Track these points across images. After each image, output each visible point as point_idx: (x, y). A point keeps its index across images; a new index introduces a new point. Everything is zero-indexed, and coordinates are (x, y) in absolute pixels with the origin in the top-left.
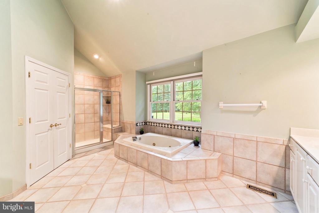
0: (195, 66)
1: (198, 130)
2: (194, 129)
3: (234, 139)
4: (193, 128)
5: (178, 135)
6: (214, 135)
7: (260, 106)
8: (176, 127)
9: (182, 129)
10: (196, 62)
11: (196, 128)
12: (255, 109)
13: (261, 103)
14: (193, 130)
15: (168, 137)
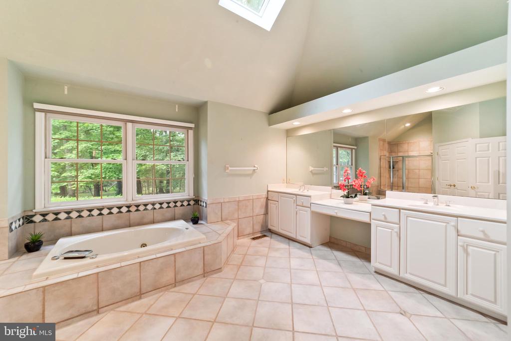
0: (177, 110)
1: (183, 204)
2: (177, 204)
3: (239, 201)
4: (175, 202)
5: (146, 220)
6: (221, 203)
7: (254, 170)
8: (142, 208)
9: (155, 209)
10: (178, 106)
11: (181, 201)
12: (251, 172)
13: (254, 167)
14: (176, 206)
15: (133, 230)
